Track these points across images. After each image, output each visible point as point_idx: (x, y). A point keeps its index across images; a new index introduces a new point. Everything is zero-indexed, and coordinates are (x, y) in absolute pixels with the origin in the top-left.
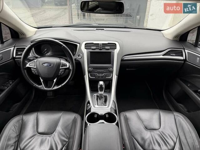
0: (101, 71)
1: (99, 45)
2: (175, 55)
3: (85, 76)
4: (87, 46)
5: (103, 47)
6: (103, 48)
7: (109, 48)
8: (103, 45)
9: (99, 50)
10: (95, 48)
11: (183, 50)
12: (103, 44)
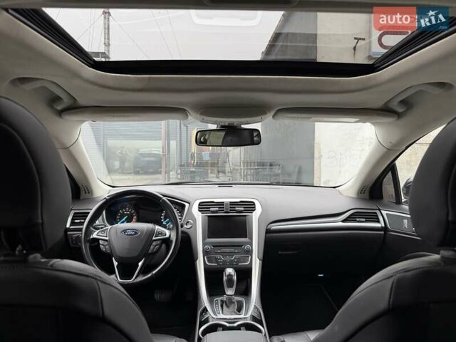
0: (228, 250)
1: (223, 205)
2: (364, 220)
3: (197, 262)
4: (203, 207)
6: (230, 210)
7: (243, 209)
8: (230, 205)
9: (225, 213)
10: (217, 209)
11: (378, 212)
12: (230, 202)
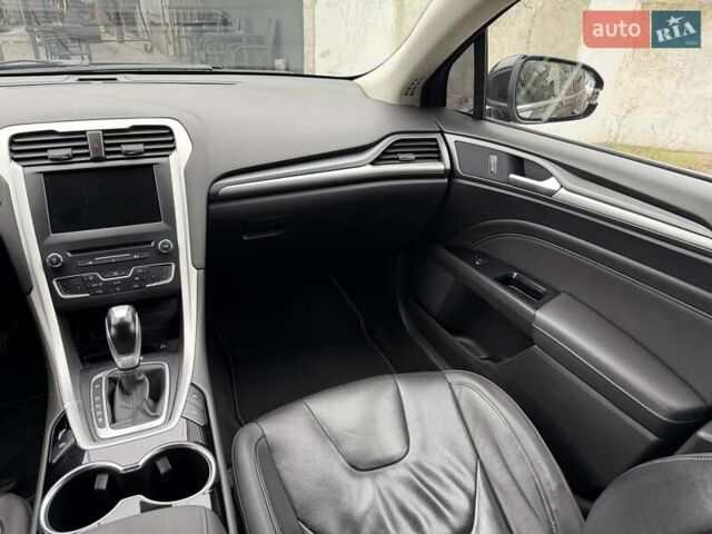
1: (85, 139)
2: (413, 157)
3: (33, 295)
4: (25, 147)
5: (106, 145)
6: (107, 153)
7: (141, 147)
8: (105, 138)
9: (93, 160)
10: (69, 151)
11: (438, 137)
12: (104, 131)
